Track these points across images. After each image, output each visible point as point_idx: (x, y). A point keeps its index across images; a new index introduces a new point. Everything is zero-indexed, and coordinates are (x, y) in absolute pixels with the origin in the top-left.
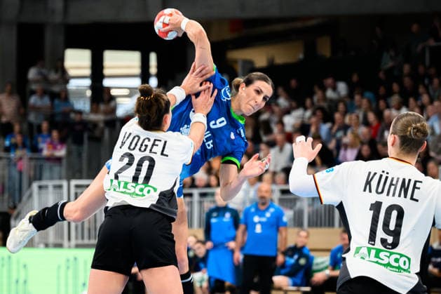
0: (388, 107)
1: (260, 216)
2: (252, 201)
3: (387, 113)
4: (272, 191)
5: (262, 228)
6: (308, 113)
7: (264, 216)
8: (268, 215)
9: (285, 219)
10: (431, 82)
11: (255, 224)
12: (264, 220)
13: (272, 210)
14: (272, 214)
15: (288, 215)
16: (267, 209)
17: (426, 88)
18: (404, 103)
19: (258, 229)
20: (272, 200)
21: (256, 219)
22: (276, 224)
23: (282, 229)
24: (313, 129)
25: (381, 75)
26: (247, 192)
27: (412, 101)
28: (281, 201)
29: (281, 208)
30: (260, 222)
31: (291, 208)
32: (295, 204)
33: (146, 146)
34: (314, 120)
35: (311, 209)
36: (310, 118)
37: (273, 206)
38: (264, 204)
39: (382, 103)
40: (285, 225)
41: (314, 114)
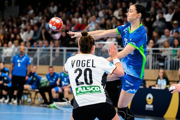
0: (74, 17)
1: (20, 60)
2: (16, 53)
3: (73, 19)
4: (25, 50)
5: (21, 65)
6: (40, 18)
7: (22, 60)
8: (23, 59)
9: (30, 61)
10: (92, 8)
11: (18, 63)
12: (22, 61)
13: (25, 57)
14: (25, 59)
15: (31, 60)
16: (23, 57)
17: (90, 10)
18: (80, 16)
19: (19, 65)
20: (25, 54)
21: (18, 61)
22: (26, 63)
23: (28, 65)
24: (43, 25)
25: (71, 4)
26: (14, 50)
27: (83, 15)
28: (28, 54)
29: (29, 57)
30: (20, 62)
31: (32, 57)
32: (34, 55)
33: (84, 64)
34: (43, 21)
35: (40, 58)
36: (41, 20)
37: (25, 56)
38: (22, 55)
39: (71, 16)
40: (30, 64)
41: (43, 18)
